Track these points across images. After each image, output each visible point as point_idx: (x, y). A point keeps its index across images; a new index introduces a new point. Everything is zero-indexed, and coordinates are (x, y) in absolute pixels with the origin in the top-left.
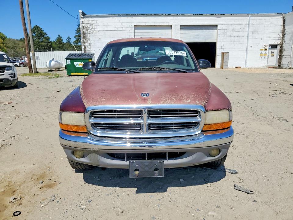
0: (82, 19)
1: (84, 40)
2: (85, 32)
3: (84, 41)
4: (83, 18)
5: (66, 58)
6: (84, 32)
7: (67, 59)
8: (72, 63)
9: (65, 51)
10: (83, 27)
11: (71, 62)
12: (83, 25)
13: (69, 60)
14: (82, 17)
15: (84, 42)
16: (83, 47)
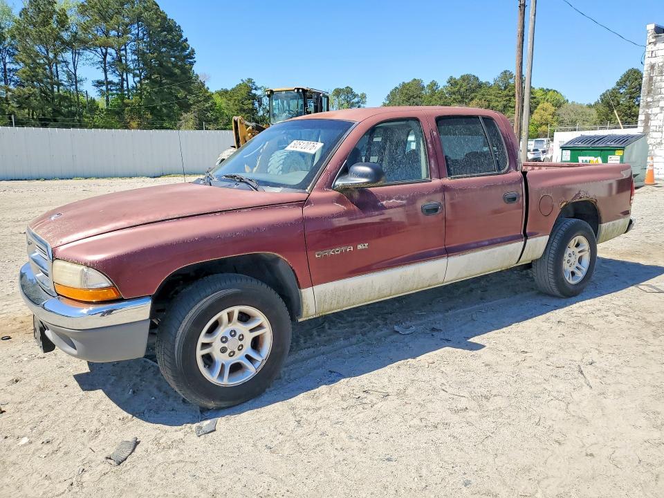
0: (652, 46)
1: (649, 99)
2: (654, 78)
3: (647, 103)
4: (655, 43)
5: (561, 147)
6: (651, 79)
7: (563, 148)
8: (574, 159)
9: (575, 130)
10: (652, 67)
11: (572, 156)
12: (653, 61)
13: (569, 152)
14: (654, 40)
15: (648, 105)
16: (641, 117)
